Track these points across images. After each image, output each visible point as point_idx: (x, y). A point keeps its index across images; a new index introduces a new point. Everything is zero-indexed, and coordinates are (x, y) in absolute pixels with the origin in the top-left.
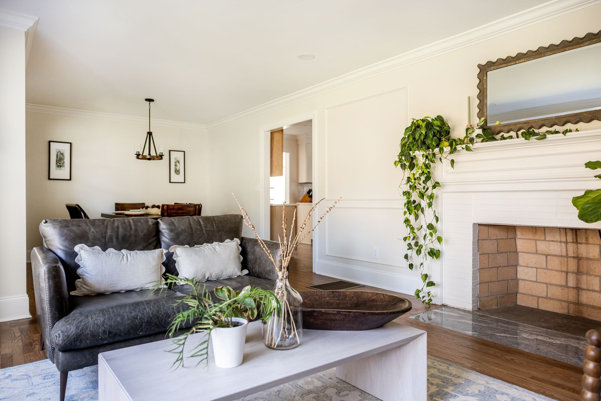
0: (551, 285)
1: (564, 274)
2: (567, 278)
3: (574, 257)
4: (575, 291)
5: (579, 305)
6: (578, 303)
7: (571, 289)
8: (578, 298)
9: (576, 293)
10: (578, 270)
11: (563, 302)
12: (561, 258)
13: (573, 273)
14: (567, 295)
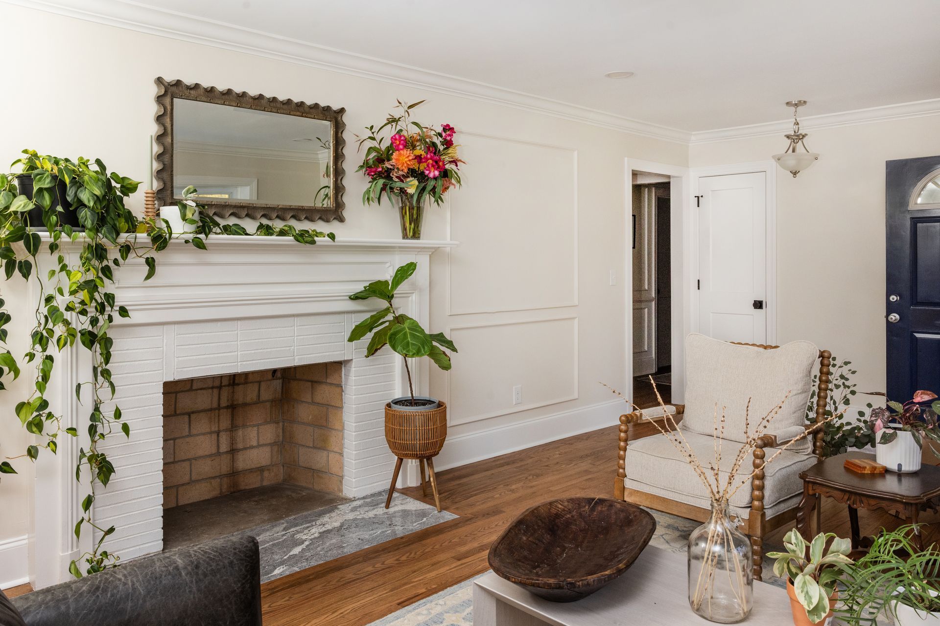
0: (196, 460)
1: (214, 436)
2: (218, 440)
3: (228, 406)
4: (229, 456)
5: (234, 476)
6: (233, 473)
7: (225, 455)
8: (233, 464)
9: (230, 460)
10: (232, 424)
11: (213, 479)
12: (210, 412)
13: (226, 430)
14: (219, 467)
